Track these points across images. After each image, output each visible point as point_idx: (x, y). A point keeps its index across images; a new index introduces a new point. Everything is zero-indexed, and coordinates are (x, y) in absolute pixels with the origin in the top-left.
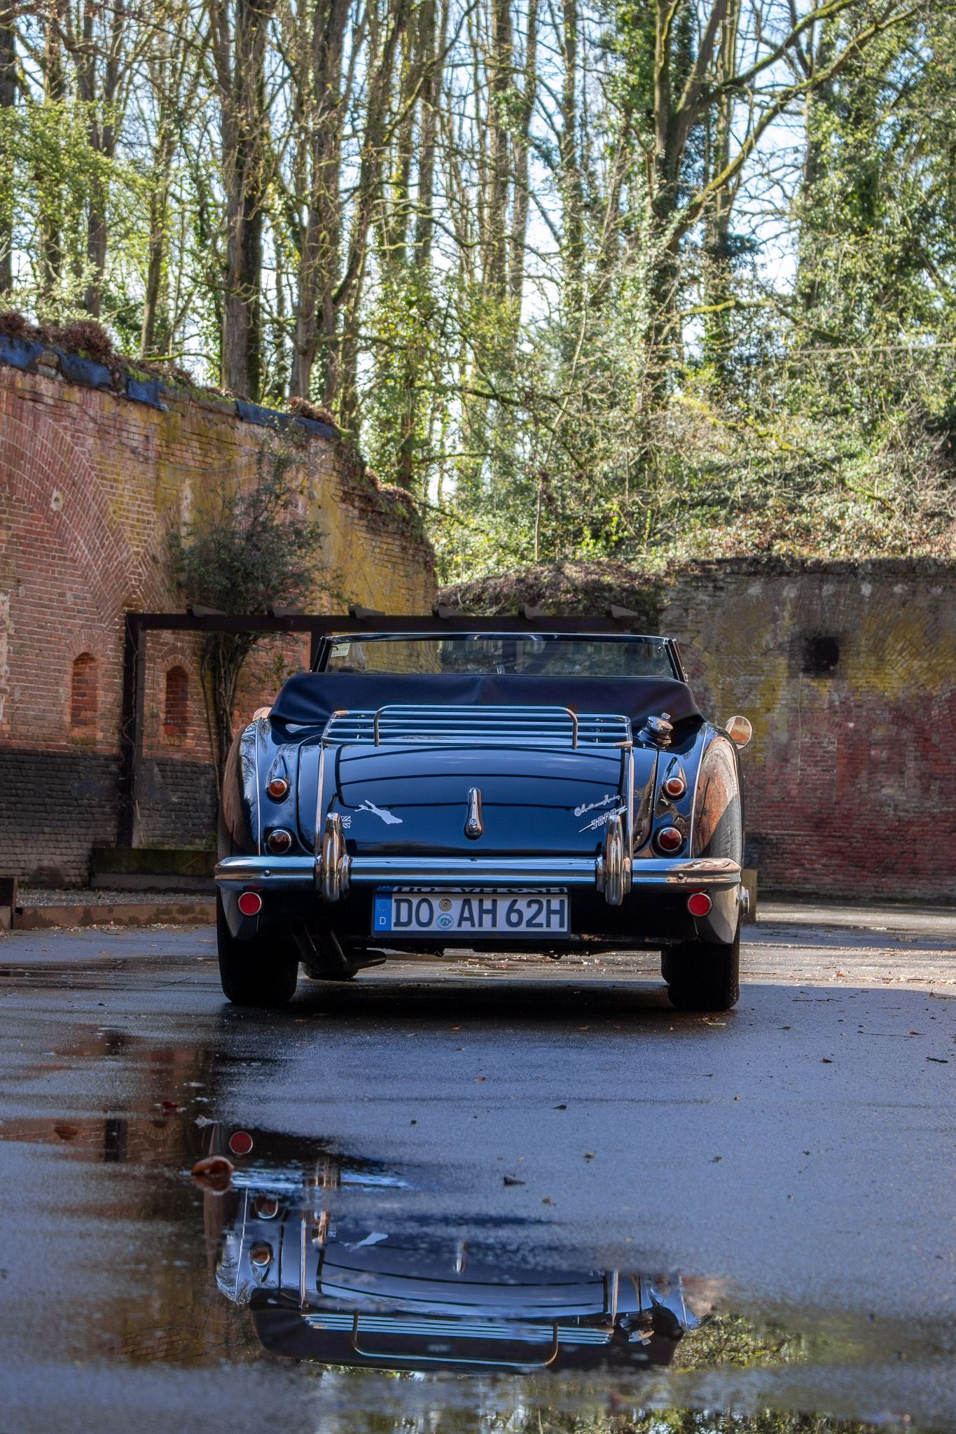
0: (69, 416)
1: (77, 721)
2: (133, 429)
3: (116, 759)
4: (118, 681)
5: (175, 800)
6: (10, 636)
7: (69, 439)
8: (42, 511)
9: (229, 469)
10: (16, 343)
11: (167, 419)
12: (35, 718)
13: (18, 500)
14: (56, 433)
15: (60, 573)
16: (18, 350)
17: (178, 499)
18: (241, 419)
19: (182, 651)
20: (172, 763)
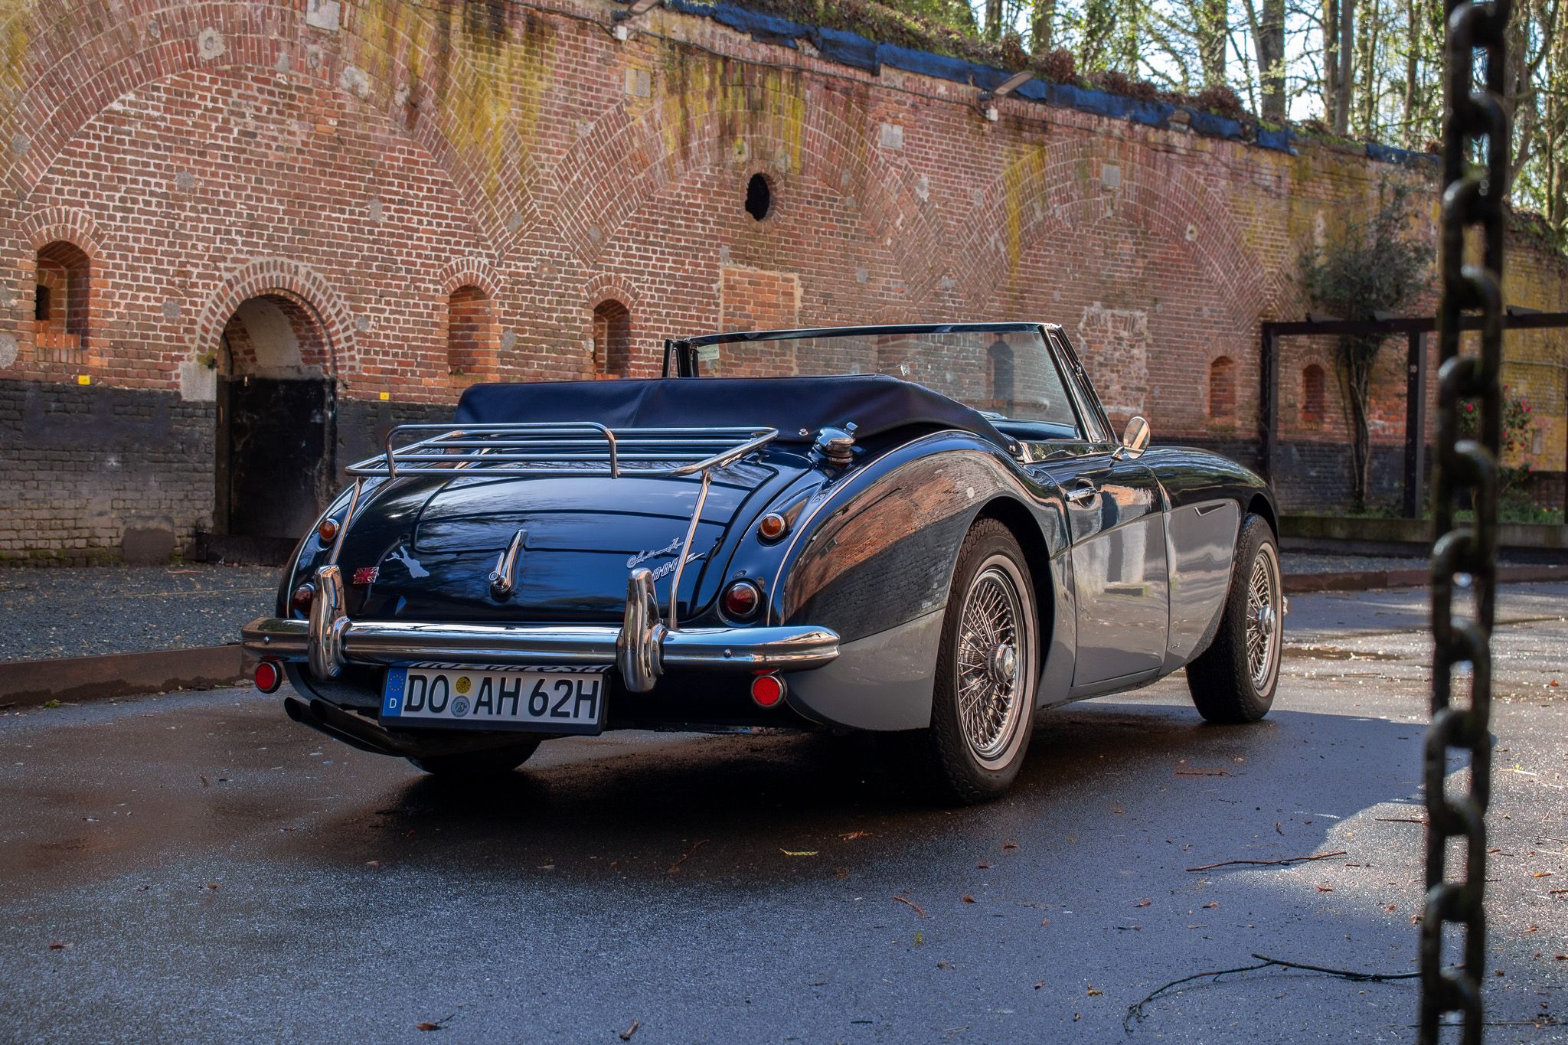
0: (1202, 163)
1: (1215, 411)
2: (1265, 171)
3: (1254, 442)
4: (1256, 378)
5: (1313, 474)
6: (1148, 345)
7: (1202, 182)
8: (1177, 241)
9: (1361, 200)
10: (1148, 105)
11: (1299, 162)
12: (1175, 411)
13: (1153, 234)
14: (1189, 178)
15: (1196, 292)
16: (1151, 110)
17: (1311, 228)
18: (1372, 159)
19: (1318, 352)
20: (1310, 444)
